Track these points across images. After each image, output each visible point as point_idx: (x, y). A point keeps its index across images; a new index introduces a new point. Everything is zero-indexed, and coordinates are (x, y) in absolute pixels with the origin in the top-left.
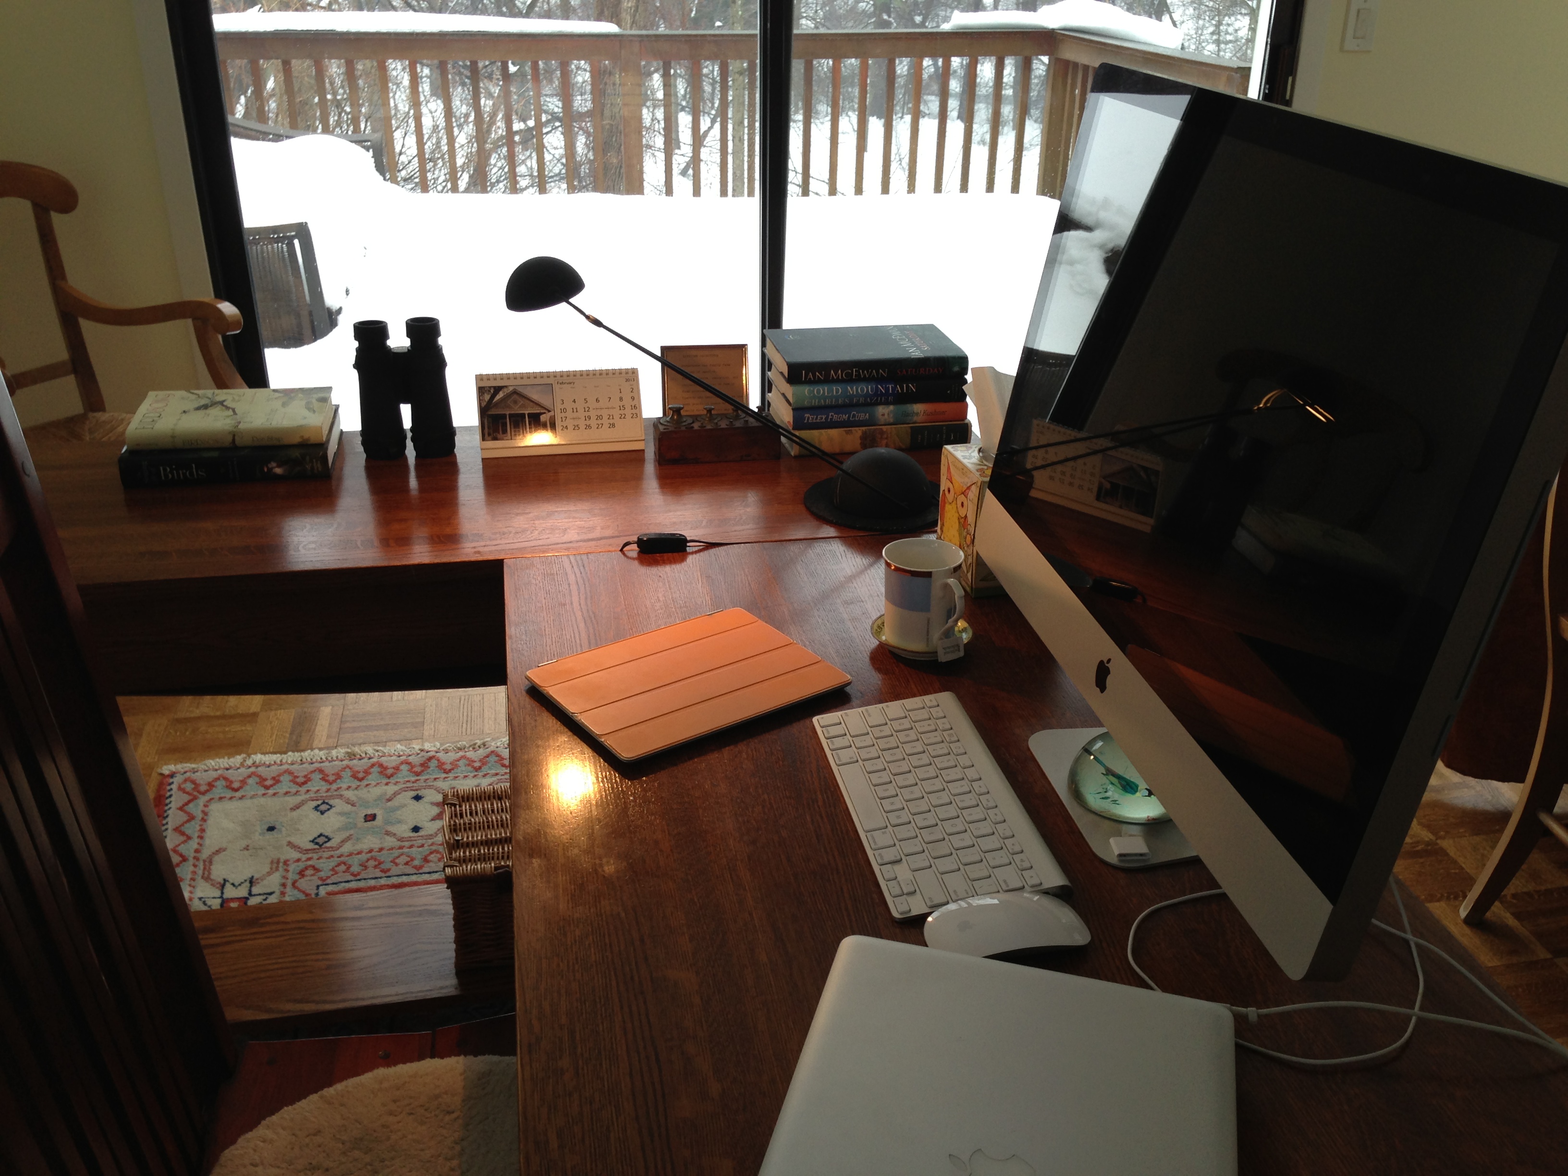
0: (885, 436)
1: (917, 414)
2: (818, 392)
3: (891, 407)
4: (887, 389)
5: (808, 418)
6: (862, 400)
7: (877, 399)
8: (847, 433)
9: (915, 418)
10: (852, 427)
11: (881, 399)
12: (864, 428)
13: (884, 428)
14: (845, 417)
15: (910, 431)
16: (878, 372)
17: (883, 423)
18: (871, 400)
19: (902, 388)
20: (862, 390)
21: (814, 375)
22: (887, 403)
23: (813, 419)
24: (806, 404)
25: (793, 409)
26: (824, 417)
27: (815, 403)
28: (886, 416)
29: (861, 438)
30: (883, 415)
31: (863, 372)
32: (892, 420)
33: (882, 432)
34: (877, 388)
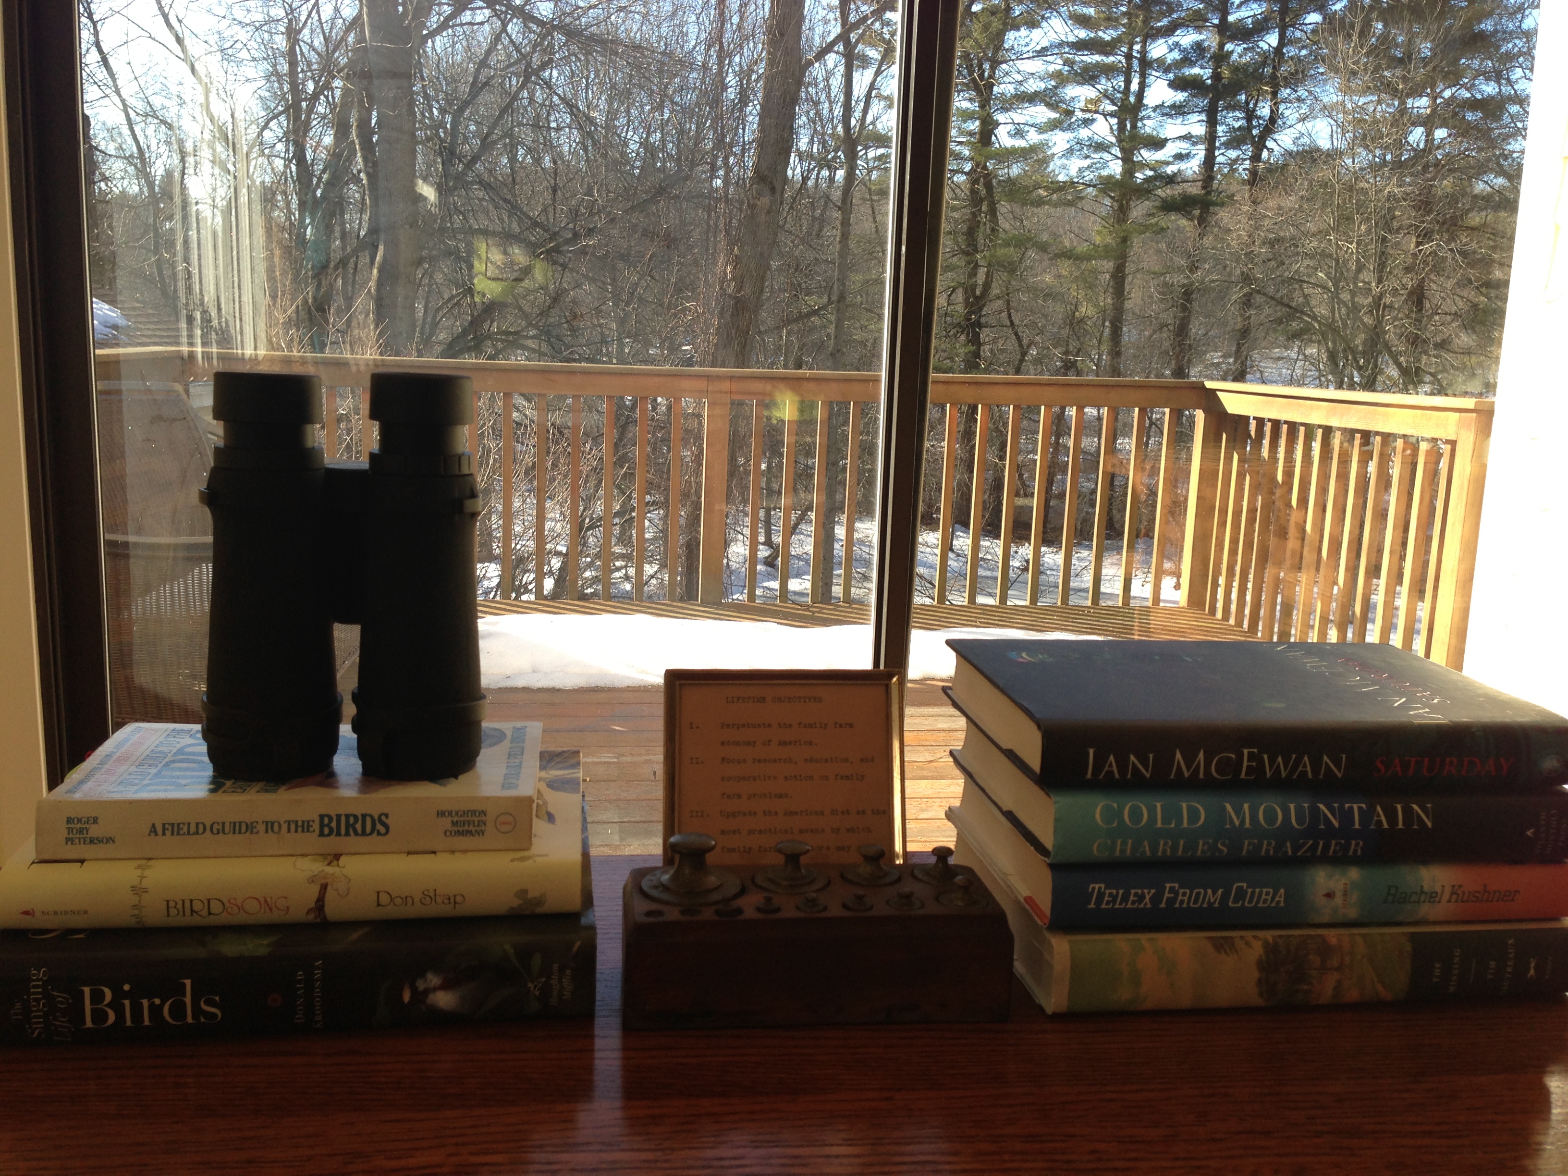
0: (1335, 963)
1: (1432, 897)
2: (1136, 815)
3: (1354, 873)
4: (1346, 817)
5: (1101, 895)
6: (1267, 847)
7: (1314, 847)
8: (1220, 946)
9: (1425, 910)
10: (1234, 927)
11: (1326, 847)
12: (1269, 935)
13: (1332, 936)
14: (1213, 897)
15: (1408, 947)
16: (1316, 763)
17: (1326, 919)
18: (1296, 848)
19: (1392, 817)
20: (1270, 816)
21: (1123, 764)
22: (1341, 860)
23: (1114, 898)
24: (1096, 851)
25: (1053, 867)
26: (1149, 893)
27: (1123, 849)
28: (1338, 900)
29: (1261, 965)
30: (1329, 895)
31: (1272, 761)
32: (1353, 913)
33: (1325, 950)
34: (1315, 811)
